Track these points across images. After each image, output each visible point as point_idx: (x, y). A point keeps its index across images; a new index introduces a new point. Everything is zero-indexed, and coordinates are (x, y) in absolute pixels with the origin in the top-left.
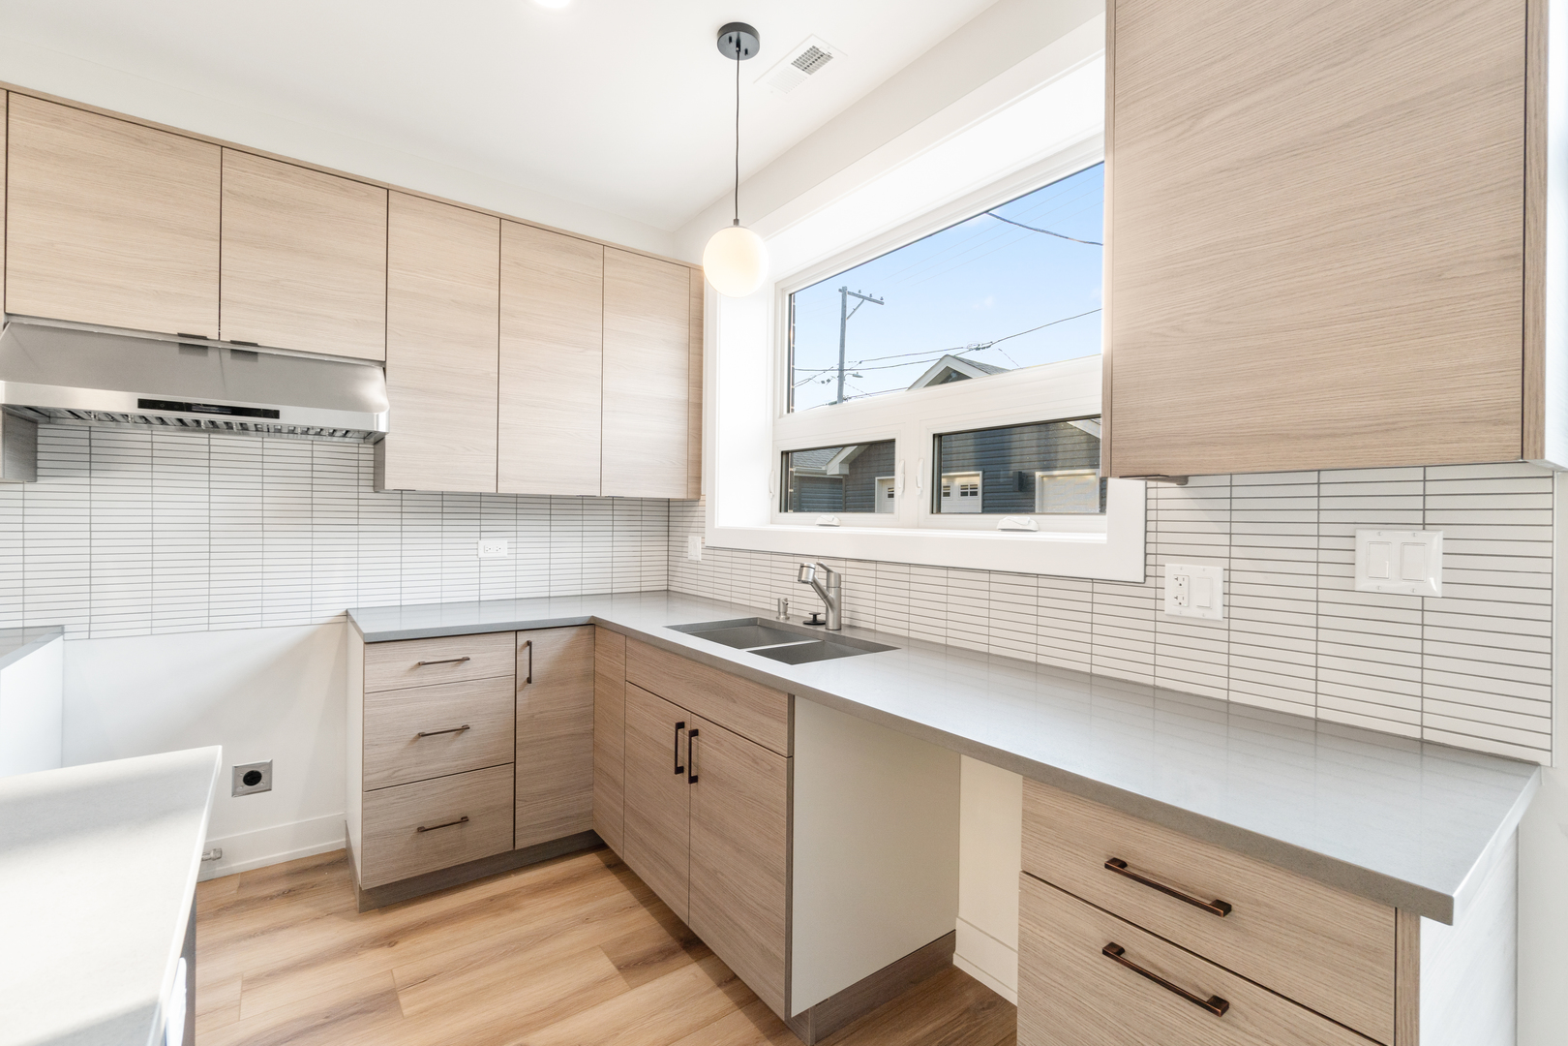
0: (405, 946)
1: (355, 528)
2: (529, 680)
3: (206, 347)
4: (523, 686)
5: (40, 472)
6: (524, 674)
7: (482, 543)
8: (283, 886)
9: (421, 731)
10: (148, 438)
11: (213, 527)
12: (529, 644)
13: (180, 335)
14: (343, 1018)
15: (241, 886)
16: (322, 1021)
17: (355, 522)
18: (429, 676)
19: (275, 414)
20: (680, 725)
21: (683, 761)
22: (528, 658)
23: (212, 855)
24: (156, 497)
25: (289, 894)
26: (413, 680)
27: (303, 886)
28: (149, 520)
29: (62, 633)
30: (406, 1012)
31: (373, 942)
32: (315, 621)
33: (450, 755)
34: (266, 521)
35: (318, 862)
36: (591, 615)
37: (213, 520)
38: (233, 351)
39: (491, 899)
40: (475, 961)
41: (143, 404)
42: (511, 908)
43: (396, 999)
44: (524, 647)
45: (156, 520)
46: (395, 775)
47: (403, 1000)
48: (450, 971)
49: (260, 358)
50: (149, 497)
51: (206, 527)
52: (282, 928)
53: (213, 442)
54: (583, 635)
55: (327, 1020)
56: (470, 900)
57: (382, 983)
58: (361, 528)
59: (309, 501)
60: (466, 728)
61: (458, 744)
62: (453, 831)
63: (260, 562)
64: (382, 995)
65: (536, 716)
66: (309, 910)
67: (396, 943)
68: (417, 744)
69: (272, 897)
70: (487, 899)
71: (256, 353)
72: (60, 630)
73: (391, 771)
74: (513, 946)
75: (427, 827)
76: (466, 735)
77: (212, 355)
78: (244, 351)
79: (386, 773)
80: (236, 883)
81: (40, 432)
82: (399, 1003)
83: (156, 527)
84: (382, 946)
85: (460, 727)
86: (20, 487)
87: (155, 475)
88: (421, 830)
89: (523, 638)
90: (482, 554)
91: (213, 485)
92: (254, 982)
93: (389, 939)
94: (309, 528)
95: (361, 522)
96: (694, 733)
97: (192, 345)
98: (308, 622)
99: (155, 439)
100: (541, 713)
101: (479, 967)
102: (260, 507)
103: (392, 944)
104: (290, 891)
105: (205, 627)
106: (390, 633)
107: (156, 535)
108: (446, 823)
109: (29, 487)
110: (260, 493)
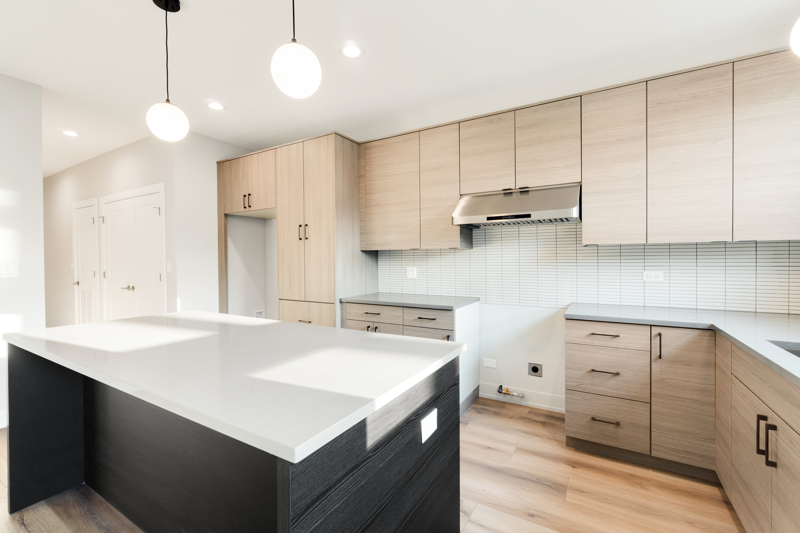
0: (579, 471)
1: (575, 264)
2: (660, 357)
3: (512, 193)
4: (656, 360)
5: (473, 245)
6: (656, 352)
7: (645, 273)
8: (543, 419)
9: (593, 368)
10: (500, 230)
11: (521, 264)
12: (660, 335)
13: (504, 190)
14: (543, 484)
15: (529, 412)
16: (535, 480)
17: (575, 261)
18: (597, 341)
19: (529, 216)
20: (761, 418)
21: (762, 447)
22: (659, 343)
23: (521, 395)
24: (503, 253)
25: (544, 424)
26: (589, 341)
27: (549, 423)
28: (501, 261)
29: (479, 300)
30: (567, 499)
31: (568, 461)
32: (558, 307)
33: (608, 385)
34: (539, 261)
35: (559, 416)
36: (711, 323)
37: (521, 261)
38: (521, 192)
39: (632, 475)
40: (609, 500)
41: (489, 219)
42: (641, 486)
43: (565, 492)
44: (656, 336)
45: (503, 261)
46: (580, 386)
47: (568, 493)
48: (594, 495)
49: (530, 193)
50: (501, 253)
51: (518, 264)
52: (536, 435)
53: (520, 229)
54: (705, 336)
55: (537, 481)
56: (620, 469)
57: (562, 480)
58: (578, 264)
59: (555, 252)
60: (617, 374)
61: (614, 381)
62: (611, 428)
63: (536, 279)
64: (561, 485)
65: (667, 380)
66: (548, 434)
67: (576, 468)
68: (591, 374)
69: (537, 422)
70: (630, 474)
71: (528, 191)
72: (478, 299)
73: (578, 384)
74: (634, 506)
75: (596, 418)
76: (617, 378)
77: (514, 195)
78: (524, 191)
79: (576, 384)
80: (527, 410)
81: (473, 232)
82: (566, 494)
83: (503, 264)
84: (570, 465)
85: (615, 372)
86: (469, 251)
87: (503, 244)
88: (593, 419)
89: (655, 331)
90: (645, 279)
91: (520, 247)
92: (521, 450)
93: (574, 464)
94: (555, 264)
95: (578, 261)
96: (774, 428)
97: (508, 193)
98: (555, 306)
99: (503, 230)
100: (670, 379)
101: (610, 504)
102: (536, 255)
103: (574, 467)
104: (544, 423)
105: (518, 304)
106: (582, 316)
107: (503, 267)
108: (607, 421)
109: (471, 250)
110: (536, 249)
